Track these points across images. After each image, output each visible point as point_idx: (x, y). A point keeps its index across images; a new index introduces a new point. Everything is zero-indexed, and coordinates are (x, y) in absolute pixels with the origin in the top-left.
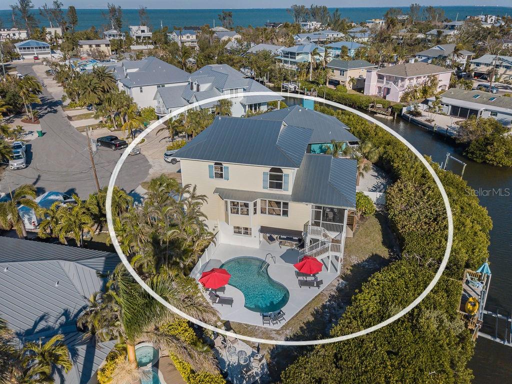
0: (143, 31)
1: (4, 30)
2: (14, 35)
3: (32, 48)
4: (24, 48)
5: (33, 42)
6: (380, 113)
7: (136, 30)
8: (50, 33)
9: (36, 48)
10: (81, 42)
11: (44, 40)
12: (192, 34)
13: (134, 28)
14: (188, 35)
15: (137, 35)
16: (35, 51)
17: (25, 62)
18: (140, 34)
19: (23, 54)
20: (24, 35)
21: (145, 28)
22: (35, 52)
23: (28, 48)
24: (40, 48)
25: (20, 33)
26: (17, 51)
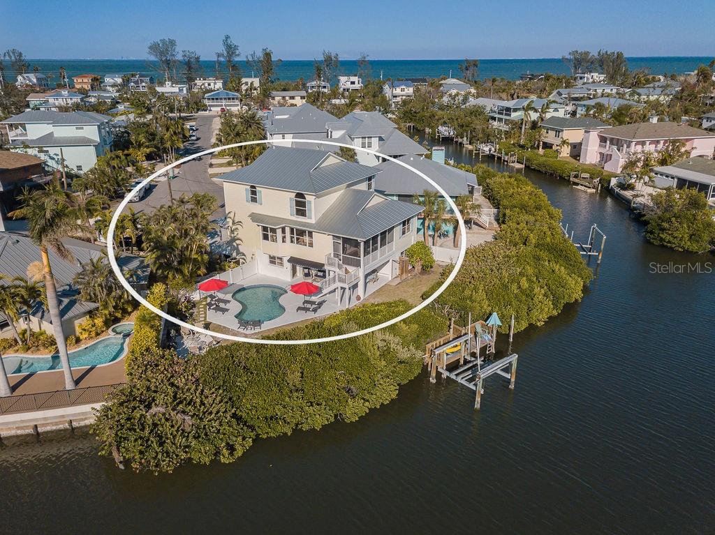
0: (353, 83)
1: (200, 79)
2: (209, 85)
3: (221, 99)
4: (213, 99)
5: (224, 93)
6: (582, 185)
7: (345, 82)
8: (246, 83)
9: (225, 99)
10: (274, 93)
11: (238, 91)
12: (408, 86)
13: (343, 79)
14: (403, 87)
15: (345, 87)
16: (224, 102)
17: (211, 113)
18: (348, 85)
19: (211, 106)
20: (219, 85)
21: (355, 79)
22: (223, 104)
23: (217, 99)
24: (229, 99)
25: (215, 83)
26: (207, 102)
